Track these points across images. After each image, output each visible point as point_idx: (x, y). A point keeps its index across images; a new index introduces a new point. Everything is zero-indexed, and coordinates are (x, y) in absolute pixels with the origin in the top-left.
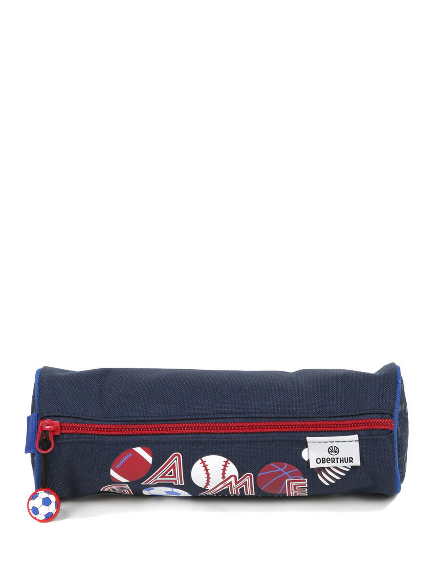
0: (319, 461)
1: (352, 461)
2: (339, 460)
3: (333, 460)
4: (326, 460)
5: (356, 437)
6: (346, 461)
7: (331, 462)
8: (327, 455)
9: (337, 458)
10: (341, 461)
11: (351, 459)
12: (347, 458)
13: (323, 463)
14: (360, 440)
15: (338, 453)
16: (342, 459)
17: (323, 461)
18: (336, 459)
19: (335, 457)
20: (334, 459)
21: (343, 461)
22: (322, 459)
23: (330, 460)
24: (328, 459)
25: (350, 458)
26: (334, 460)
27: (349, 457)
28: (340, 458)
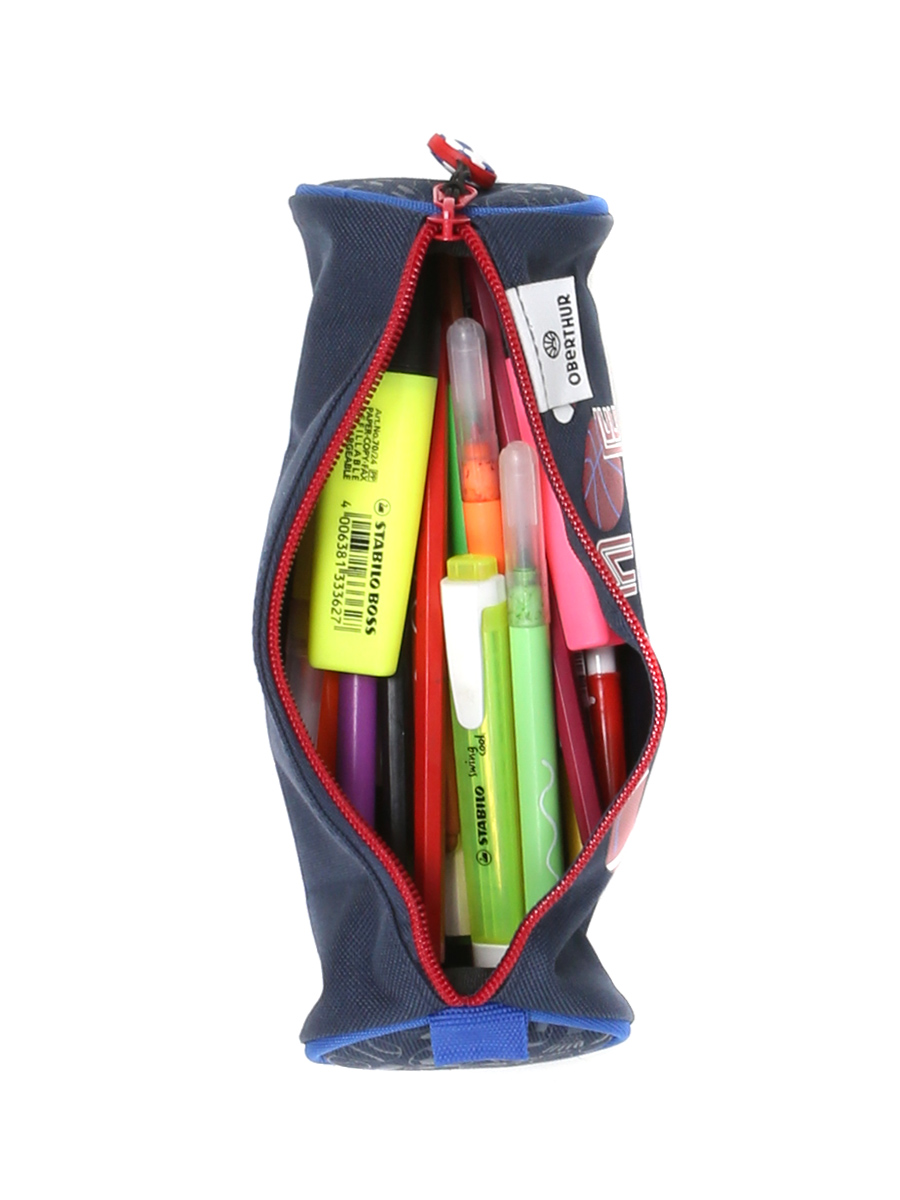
0: (574, 379)
1: (566, 299)
2: (568, 330)
3: (569, 344)
4: (571, 361)
5: (511, 293)
6: (568, 311)
7: (572, 349)
8: (562, 360)
9: (565, 334)
10: (569, 325)
11: (563, 300)
12: (562, 309)
13: (576, 368)
14: (514, 285)
15: (555, 334)
16: (566, 323)
17: (573, 369)
18: (568, 337)
19: (563, 341)
20: (567, 341)
21: (568, 320)
22: (569, 370)
23: (569, 352)
24: (569, 356)
25: (560, 304)
26: (569, 340)
27: (557, 307)
28: (564, 326)
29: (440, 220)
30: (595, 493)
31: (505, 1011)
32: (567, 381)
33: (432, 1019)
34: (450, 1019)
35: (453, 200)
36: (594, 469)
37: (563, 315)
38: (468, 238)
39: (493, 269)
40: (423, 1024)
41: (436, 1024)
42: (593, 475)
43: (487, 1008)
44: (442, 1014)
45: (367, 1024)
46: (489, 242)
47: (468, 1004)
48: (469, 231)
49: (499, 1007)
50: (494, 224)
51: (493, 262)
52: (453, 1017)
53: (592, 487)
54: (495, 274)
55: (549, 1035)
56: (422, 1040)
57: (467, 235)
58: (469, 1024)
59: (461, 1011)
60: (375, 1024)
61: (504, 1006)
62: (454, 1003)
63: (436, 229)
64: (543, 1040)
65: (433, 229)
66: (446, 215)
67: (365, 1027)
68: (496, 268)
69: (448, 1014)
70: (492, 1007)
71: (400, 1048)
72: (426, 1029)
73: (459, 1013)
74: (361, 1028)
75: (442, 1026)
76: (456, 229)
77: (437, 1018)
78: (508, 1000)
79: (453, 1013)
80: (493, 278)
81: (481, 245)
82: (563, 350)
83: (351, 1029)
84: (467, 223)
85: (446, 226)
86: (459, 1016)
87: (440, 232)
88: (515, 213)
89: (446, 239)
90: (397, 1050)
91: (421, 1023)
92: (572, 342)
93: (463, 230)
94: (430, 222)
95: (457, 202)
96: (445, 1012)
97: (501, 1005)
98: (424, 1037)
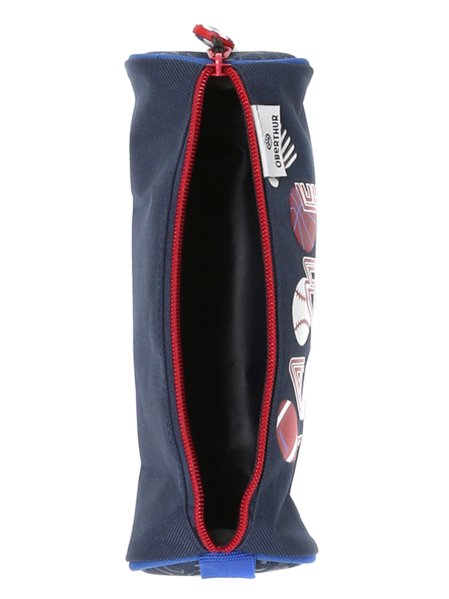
0: (278, 164)
1: (276, 118)
5: (253, 107)
6: (276, 125)
8: (273, 152)
9: (274, 137)
10: (276, 133)
11: (274, 118)
12: (274, 123)
14: (256, 103)
15: (270, 136)
16: (275, 131)
18: (276, 140)
19: (273, 141)
26: (275, 142)
27: (272, 121)
28: (274, 133)
29: (213, 65)
30: (300, 228)
31: (243, 555)
32: (275, 165)
33: (201, 558)
34: (211, 559)
35: (221, 54)
36: (297, 214)
37: (274, 127)
38: (230, 74)
39: (244, 92)
40: (195, 560)
41: (203, 561)
42: (297, 218)
43: (232, 553)
44: (207, 556)
45: (163, 557)
46: (243, 77)
47: (221, 551)
48: (231, 70)
49: (239, 553)
50: (245, 68)
51: (245, 87)
52: (212, 557)
53: (297, 224)
54: (245, 95)
55: (269, 565)
56: (196, 567)
57: (230, 72)
58: (222, 562)
59: (218, 554)
60: (168, 557)
61: (242, 553)
62: (212, 549)
63: (212, 70)
64: (265, 568)
65: (210, 70)
66: (217, 62)
67: (162, 559)
68: (246, 92)
69: (210, 556)
70: (235, 553)
71: (182, 570)
72: (197, 563)
73: (216, 555)
74: (160, 559)
75: (207, 562)
76: (223, 69)
77: (203, 558)
78: (245, 550)
79: (213, 555)
80: (244, 97)
81: (238, 78)
82: (273, 147)
83: (154, 559)
84: (230, 66)
85: (217, 68)
86: (216, 557)
87: (215, 72)
88: (257, 63)
89: (217, 75)
90: (181, 571)
91: (195, 559)
92: (277, 143)
93: (227, 70)
94: (208, 66)
95: (223, 56)
96: (208, 555)
97: (241, 552)
98: (196, 566)
